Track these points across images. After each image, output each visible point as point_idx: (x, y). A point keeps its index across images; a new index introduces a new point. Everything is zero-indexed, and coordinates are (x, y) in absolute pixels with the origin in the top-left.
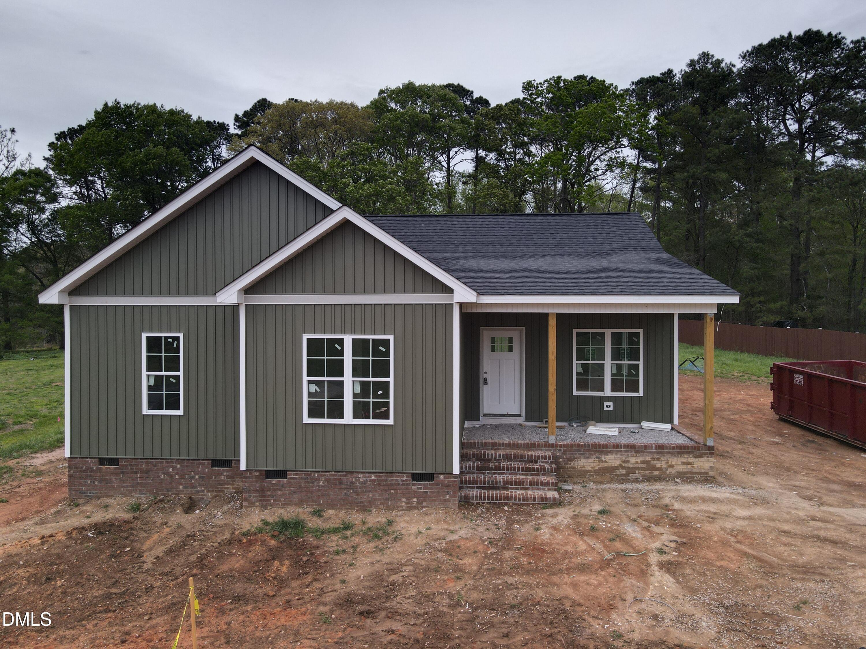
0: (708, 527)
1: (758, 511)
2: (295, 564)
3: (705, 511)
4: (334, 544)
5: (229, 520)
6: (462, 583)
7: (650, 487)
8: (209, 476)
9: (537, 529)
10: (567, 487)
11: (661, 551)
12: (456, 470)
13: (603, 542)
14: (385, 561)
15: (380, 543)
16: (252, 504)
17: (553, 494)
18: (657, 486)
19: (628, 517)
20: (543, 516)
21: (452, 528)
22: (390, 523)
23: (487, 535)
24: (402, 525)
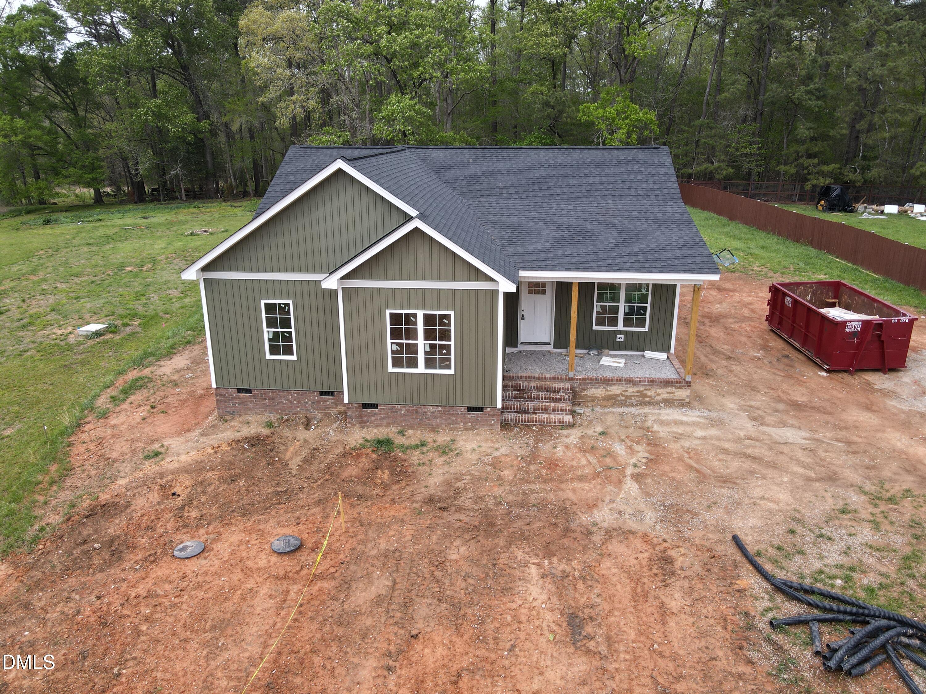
0: (673, 446)
1: (713, 432)
2: (392, 472)
3: (675, 433)
4: (416, 458)
5: (339, 437)
6: (502, 488)
7: (640, 411)
8: (319, 402)
9: (555, 448)
10: (579, 411)
11: (635, 466)
12: (499, 405)
13: (598, 458)
14: (452, 472)
15: (447, 457)
16: (354, 425)
17: (568, 418)
18: (647, 410)
19: (619, 437)
20: (560, 436)
21: (496, 446)
22: (453, 441)
23: (520, 452)
24: (461, 443)
